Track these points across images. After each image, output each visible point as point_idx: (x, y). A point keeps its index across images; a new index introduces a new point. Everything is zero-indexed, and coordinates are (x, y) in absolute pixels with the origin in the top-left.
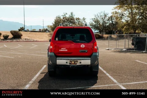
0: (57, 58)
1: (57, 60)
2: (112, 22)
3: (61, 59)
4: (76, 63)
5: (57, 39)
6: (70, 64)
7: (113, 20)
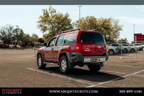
0: (84, 57)
1: (84, 59)
2: (17, 34)
3: (87, 58)
4: (96, 60)
5: (82, 41)
6: (93, 61)
7: (18, 33)
